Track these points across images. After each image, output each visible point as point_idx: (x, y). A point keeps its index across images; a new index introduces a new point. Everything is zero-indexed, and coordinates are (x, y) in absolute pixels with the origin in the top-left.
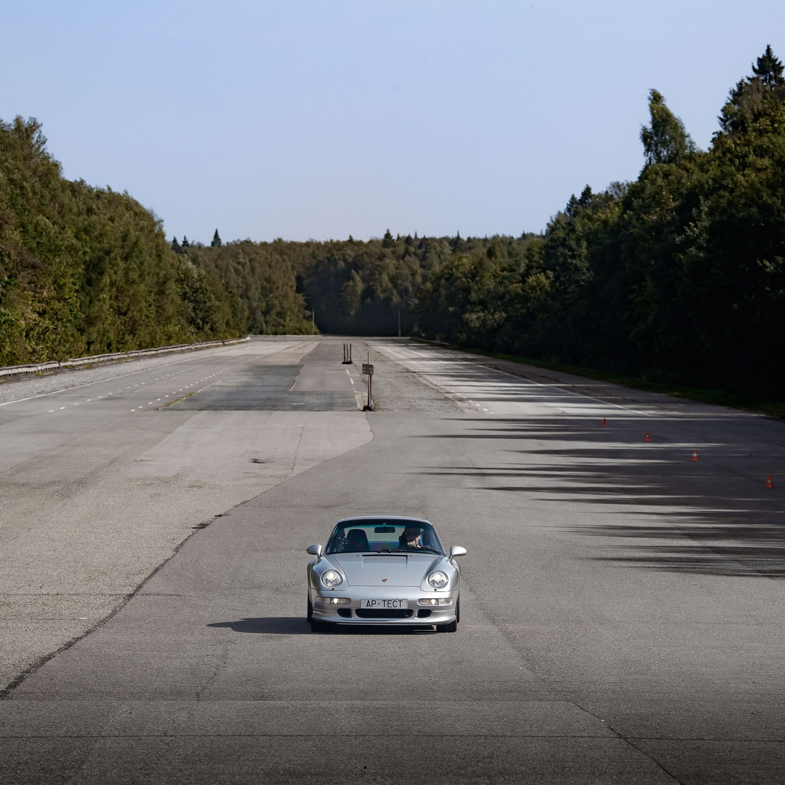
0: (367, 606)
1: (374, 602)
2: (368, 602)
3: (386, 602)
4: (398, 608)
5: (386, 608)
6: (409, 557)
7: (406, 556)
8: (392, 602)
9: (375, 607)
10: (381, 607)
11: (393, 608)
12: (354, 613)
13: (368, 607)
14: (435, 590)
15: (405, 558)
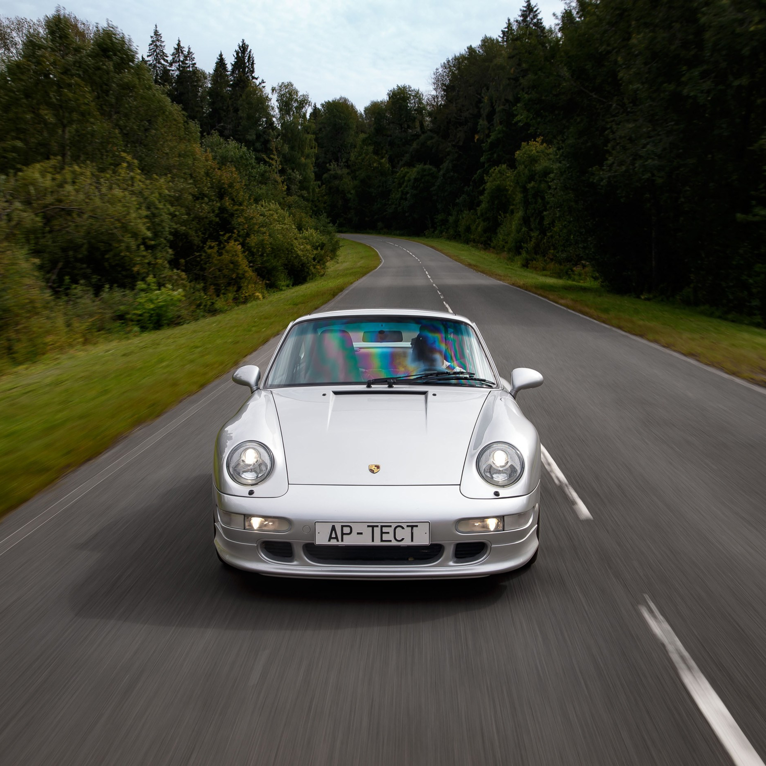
0: (330, 538)
1: (347, 530)
2: (333, 528)
3: (377, 531)
4: (407, 542)
5: (377, 542)
6: (430, 395)
7: (425, 393)
8: (391, 530)
9: (349, 541)
10: (365, 540)
11: (394, 543)
12: (299, 551)
13: (334, 542)
14: (497, 494)
15: (422, 397)
